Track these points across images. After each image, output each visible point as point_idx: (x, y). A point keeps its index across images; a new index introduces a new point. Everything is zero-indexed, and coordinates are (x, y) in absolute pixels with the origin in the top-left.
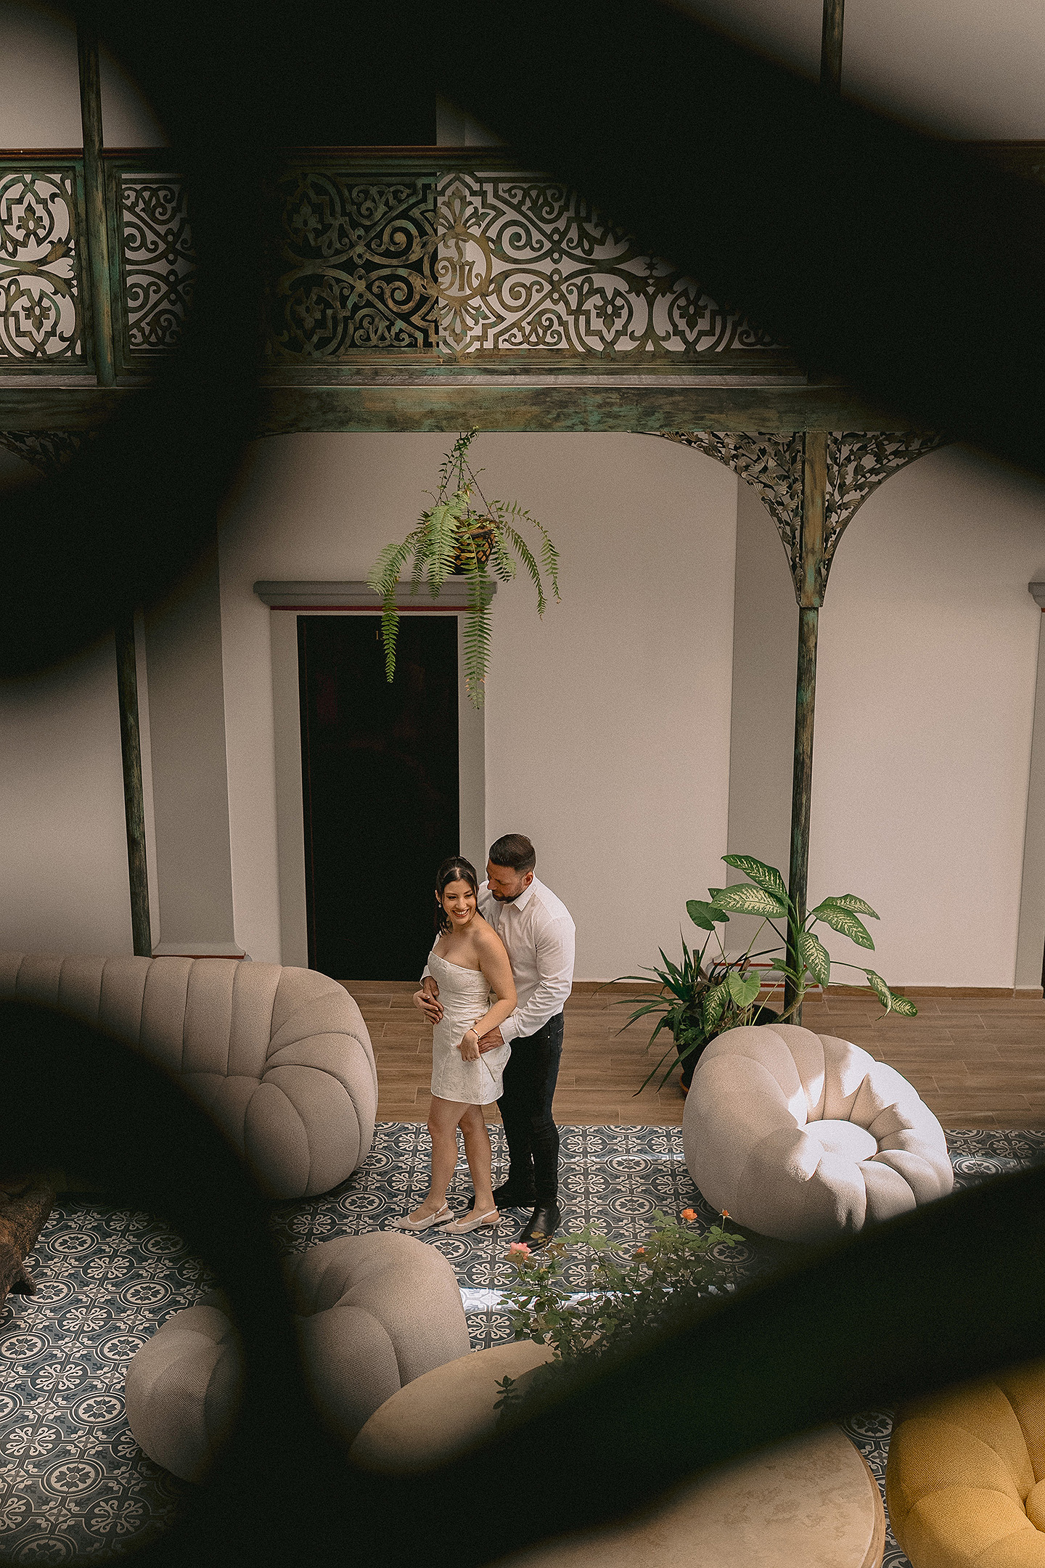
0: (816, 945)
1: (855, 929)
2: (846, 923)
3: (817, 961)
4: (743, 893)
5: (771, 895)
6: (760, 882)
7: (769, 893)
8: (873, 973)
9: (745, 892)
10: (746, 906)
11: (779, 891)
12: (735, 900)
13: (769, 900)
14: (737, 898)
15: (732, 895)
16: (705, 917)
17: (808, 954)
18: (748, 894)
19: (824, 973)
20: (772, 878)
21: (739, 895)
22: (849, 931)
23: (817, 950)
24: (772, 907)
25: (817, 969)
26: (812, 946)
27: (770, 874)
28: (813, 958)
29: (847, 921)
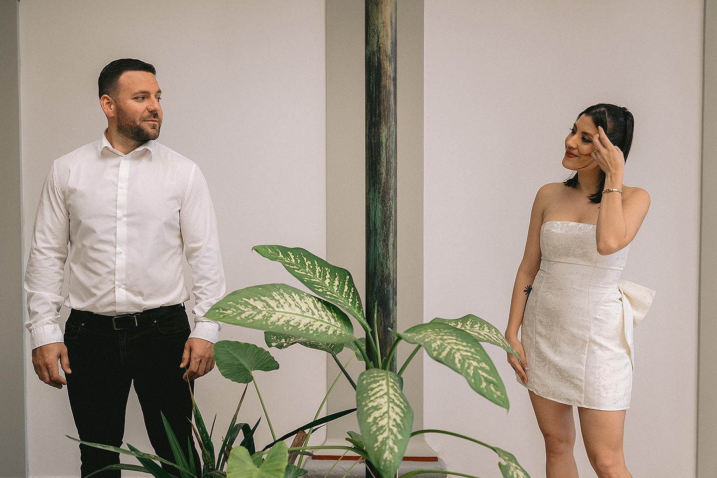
0: (391, 391)
1: (475, 364)
2: (459, 350)
3: (383, 422)
4: (273, 298)
5: (328, 306)
6: (310, 285)
7: (324, 303)
8: (512, 458)
9: (278, 297)
10: (274, 318)
11: (345, 304)
12: (254, 308)
13: (323, 314)
14: (259, 305)
15: (251, 301)
16: (241, 365)
17: (370, 405)
18: (282, 301)
19: (391, 449)
20: (337, 283)
21: (264, 301)
22: (463, 365)
23: (390, 400)
24: (326, 325)
25: (380, 438)
26: (381, 393)
27: (333, 277)
28: (377, 414)
29: (461, 348)
